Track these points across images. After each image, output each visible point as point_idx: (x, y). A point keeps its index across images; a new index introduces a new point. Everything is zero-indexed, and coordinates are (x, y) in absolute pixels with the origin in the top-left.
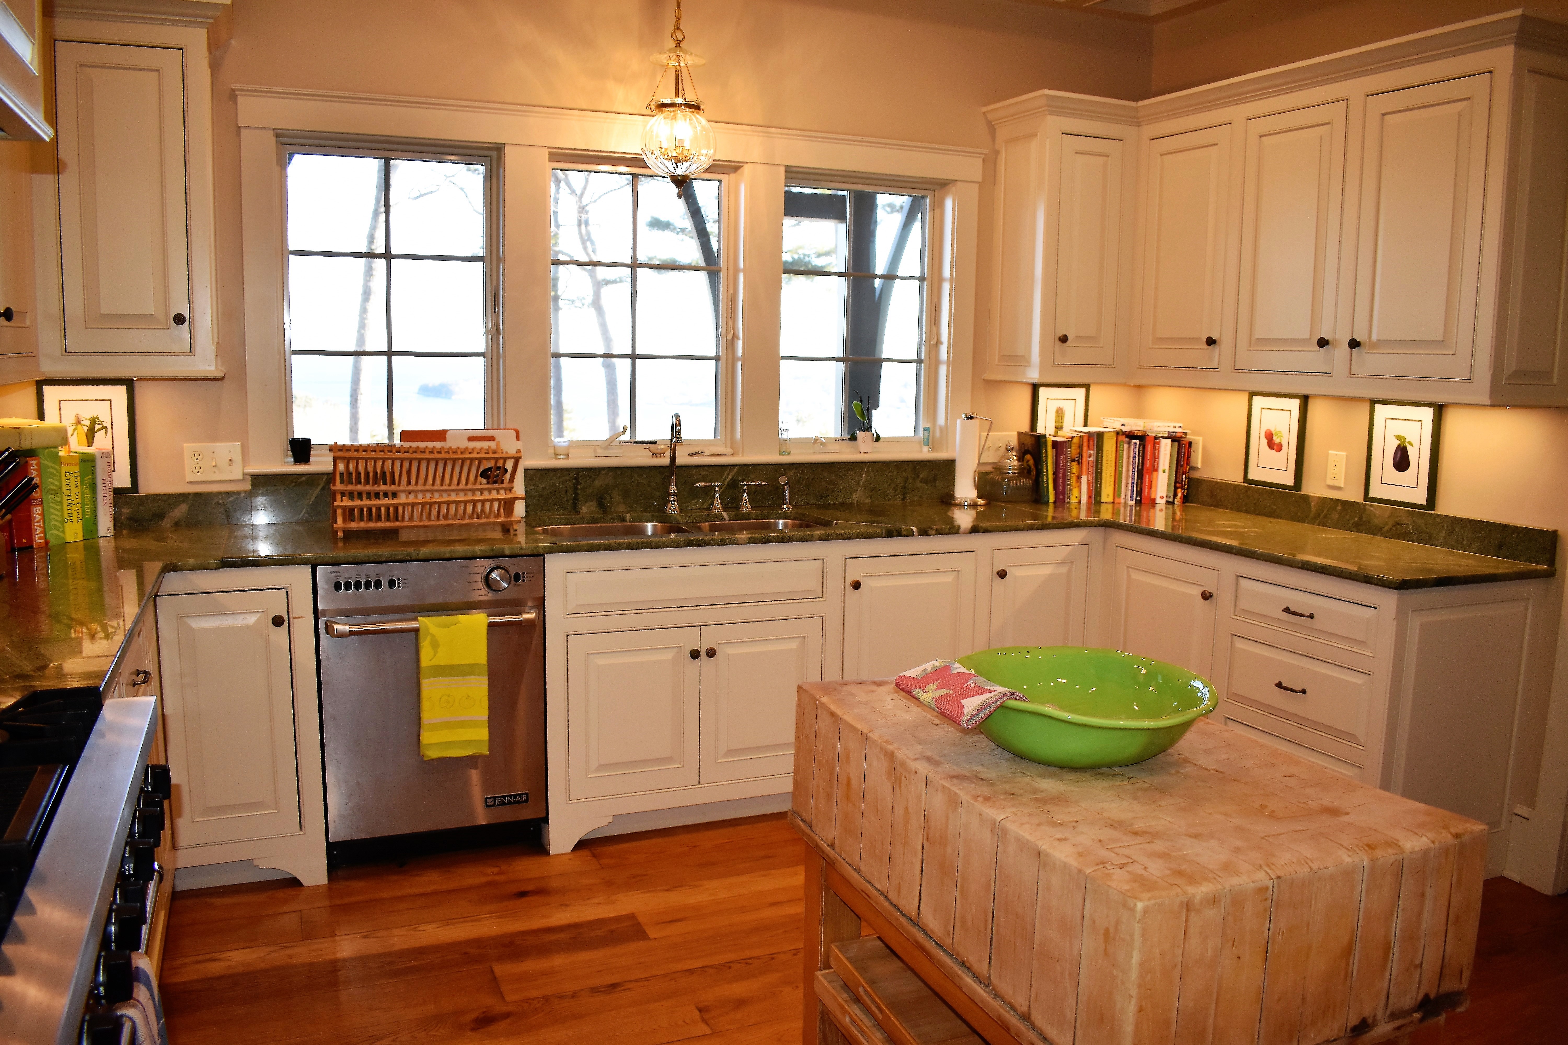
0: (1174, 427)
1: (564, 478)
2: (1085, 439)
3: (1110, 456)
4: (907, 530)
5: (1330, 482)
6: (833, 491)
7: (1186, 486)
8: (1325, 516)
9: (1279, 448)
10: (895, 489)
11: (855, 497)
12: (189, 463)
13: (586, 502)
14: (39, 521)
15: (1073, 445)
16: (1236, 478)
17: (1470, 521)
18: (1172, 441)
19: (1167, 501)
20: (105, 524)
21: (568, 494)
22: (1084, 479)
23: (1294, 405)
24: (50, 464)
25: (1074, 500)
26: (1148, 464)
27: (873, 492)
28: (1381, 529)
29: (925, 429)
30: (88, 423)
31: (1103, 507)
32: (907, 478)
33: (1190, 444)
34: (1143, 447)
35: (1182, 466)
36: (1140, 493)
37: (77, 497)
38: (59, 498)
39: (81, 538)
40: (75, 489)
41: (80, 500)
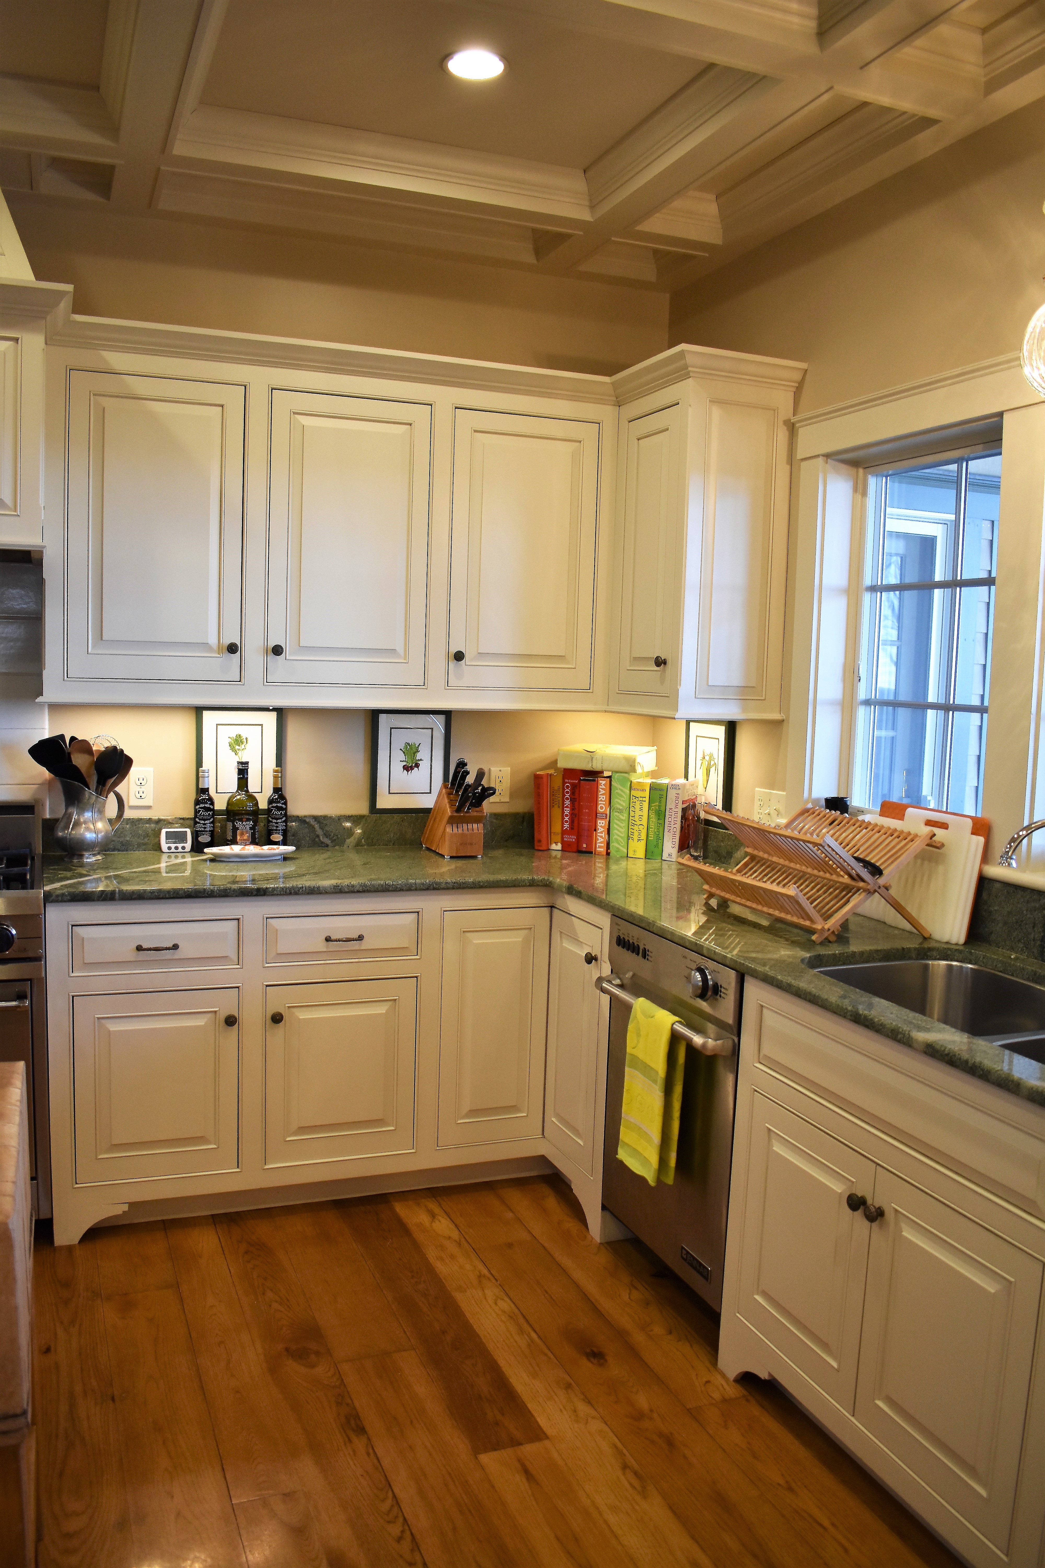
12: (756, 807)
14: (601, 833)
20: (670, 849)
24: (619, 786)
30: (707, 758)
37: (640, 819)
38: (624, 817)
39: (643, 856)
40: (642, 812)
41: (645, 822)
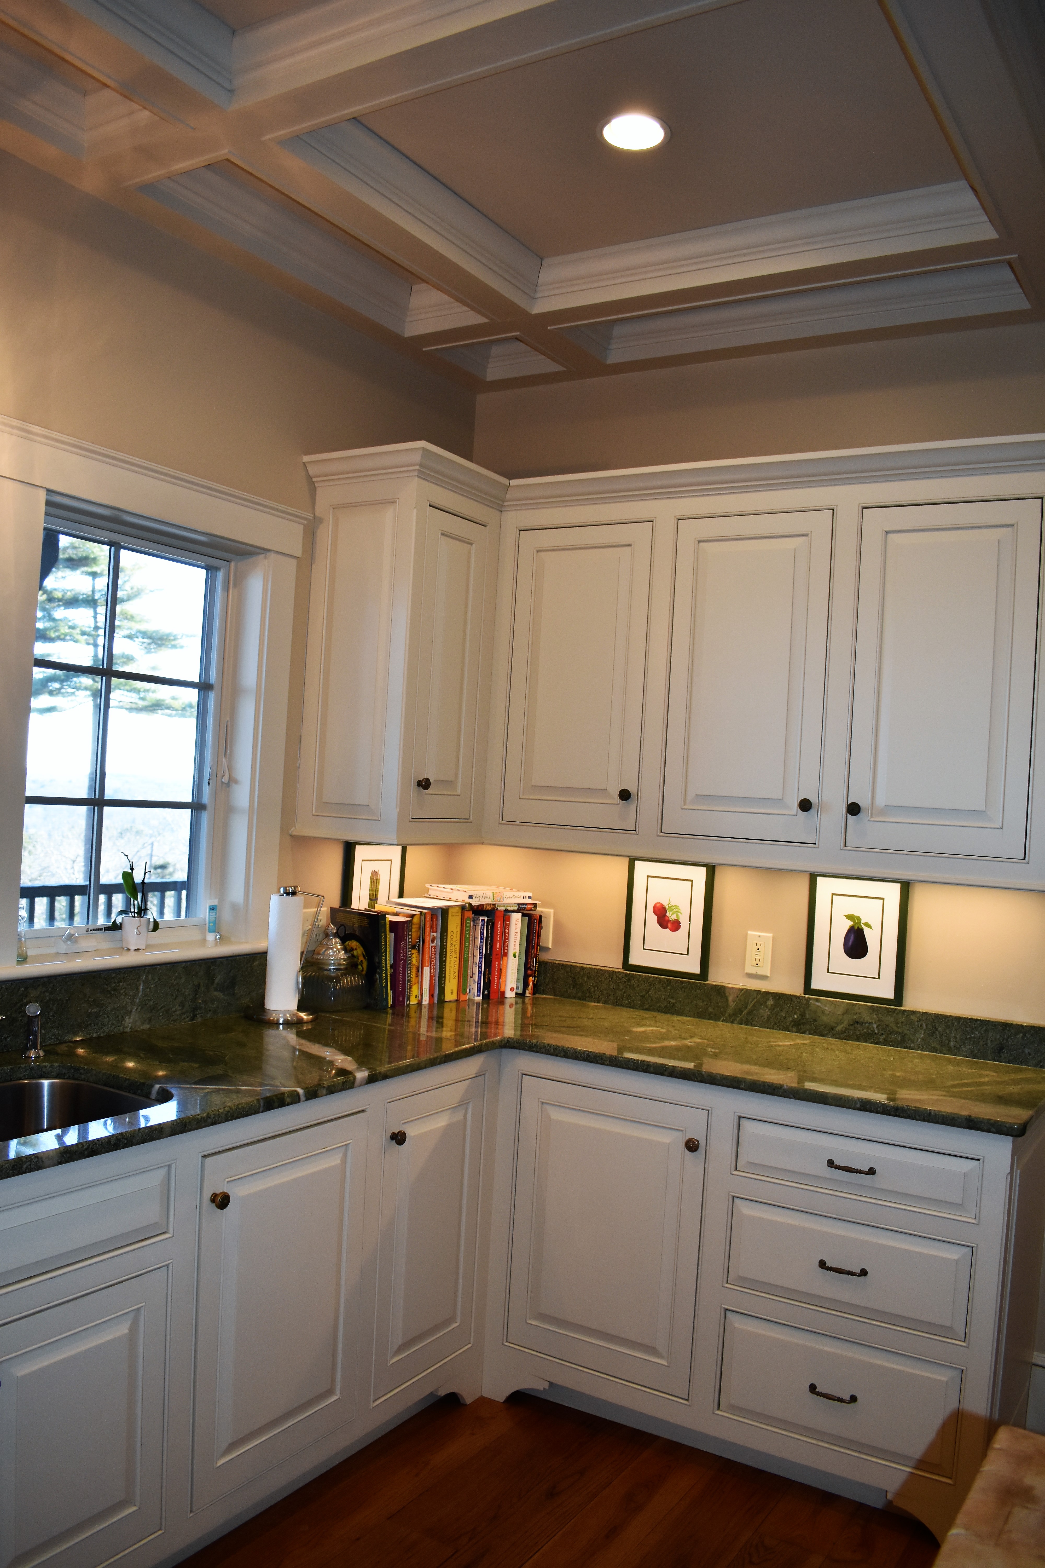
0: (524, 897)
2: (428, 918)
3: (454, 939)
4: (288, 1096)
5: (749, 969)
6: (97, 1017)
7: (537, 973)
8: (749, 1013)
9: (676, 926)
10: (182, 1005)
11: (130, 1022)
15: (413, 926)
16: (614, 962)
17: (959, 1019)
18: (522, 916)
19: (517, 994)
22: (426, 970)
23: (699, 875)
25: (414, 1001)
26: (497, 946)
27: (153, 1011)
28: (832, 1029)
29: (212, 908)
31: (447, 1006)
32: (199, 986)
33: (541, 917)
34: (492, 924)
35: (533, 947)
36: (487, 985)
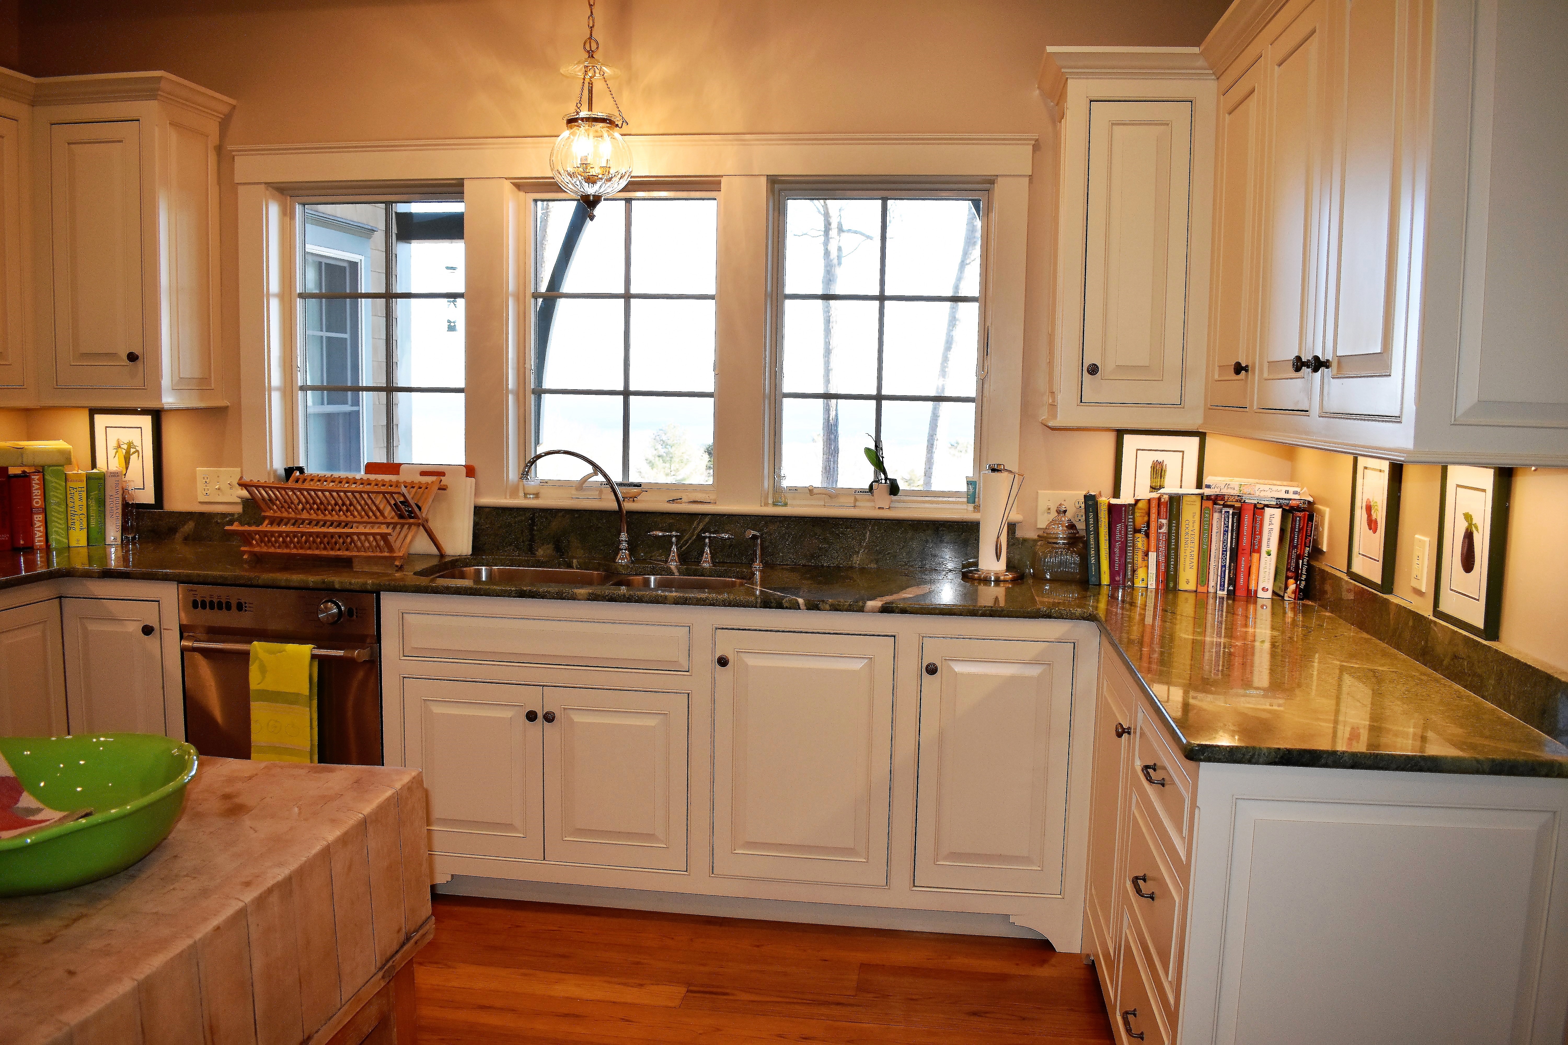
0: (1287, 492)
1: (519, 518)
2: (1154, 504)
3: (1191, 528)
4: (790, 601)
5: (1413, 583)
6: (826, 551)
7: (1304, 576)
8: (1401, 635)
9: (1374, 526)
10: (909, 554)
11: (857, 560)
12: (200, 485)
13: (543, 544)
14: (39, 527)
15: (1137, 511)
16: (1343, 568)
18: (1282, 512)
19: (1273, 595)
20: (113, 533)
21: (524, 534)
22: (1152, 556)
24: (53, 480)
25: (1139, 583)
26: (1245, 541)
27: (880, 555)
28: (1441, 662)
29: (970, 483)
30: (125, 447)
31: (1182, 596)
33: (1313, 515)
34: (1239, 517)
36: (1233, 581)
37: (80, 509)
38: (62, 509)
39: (85, 544)
40: (79, 502)
41: (84, 511)
